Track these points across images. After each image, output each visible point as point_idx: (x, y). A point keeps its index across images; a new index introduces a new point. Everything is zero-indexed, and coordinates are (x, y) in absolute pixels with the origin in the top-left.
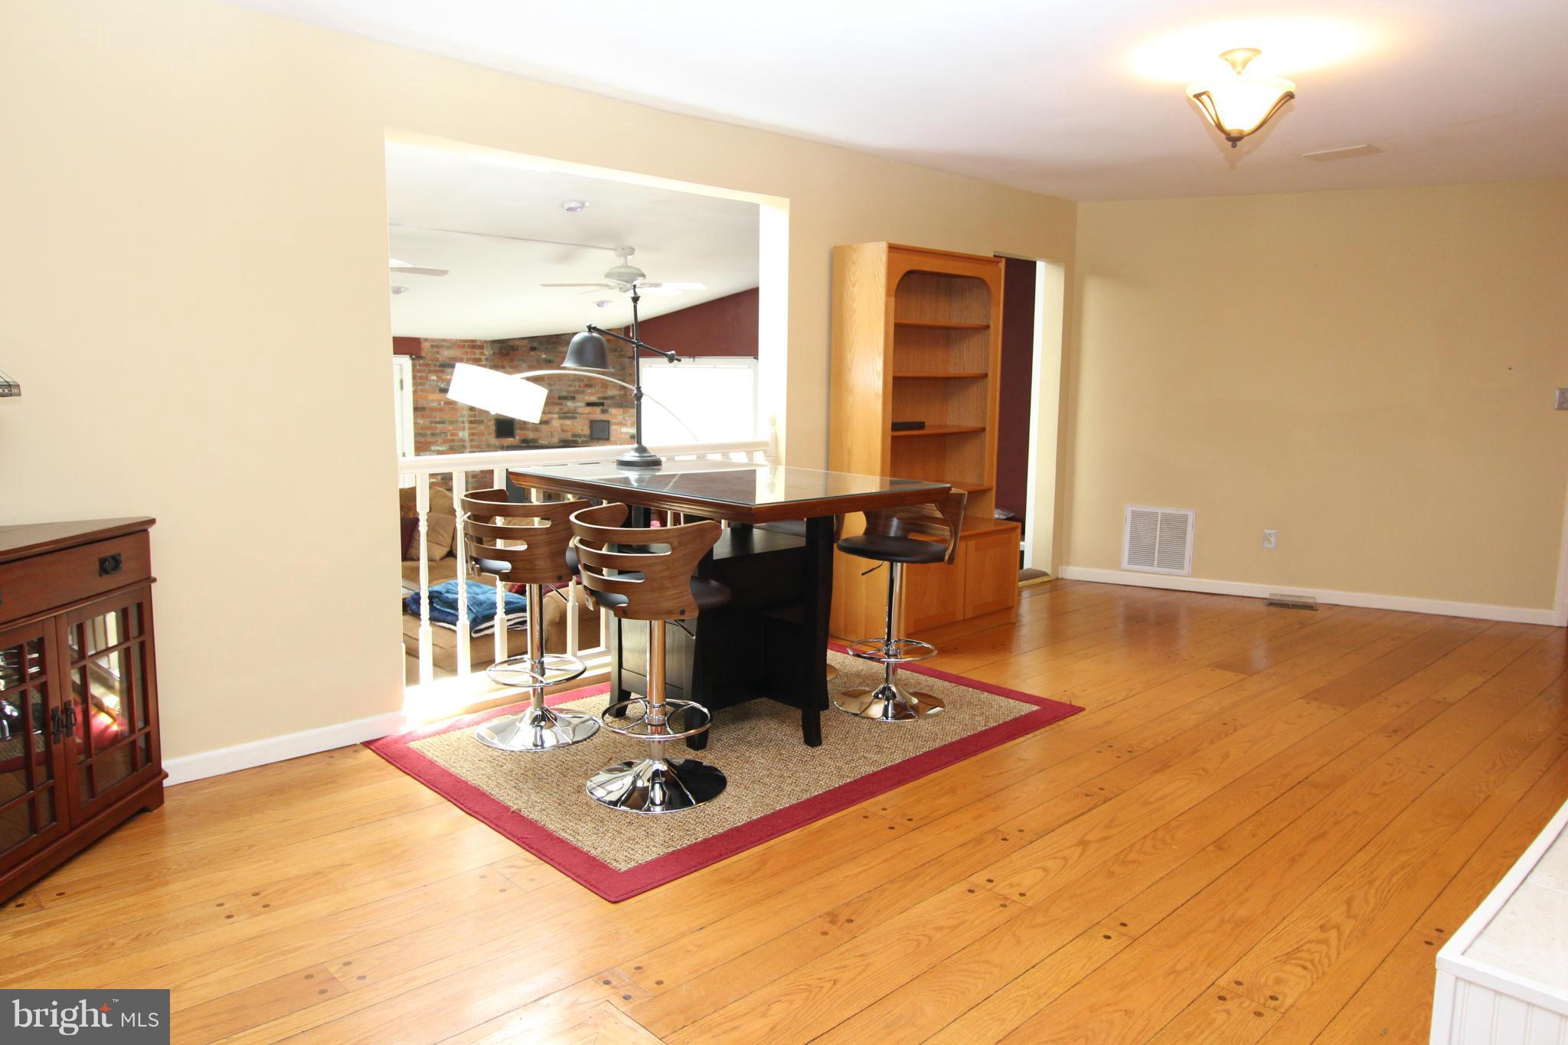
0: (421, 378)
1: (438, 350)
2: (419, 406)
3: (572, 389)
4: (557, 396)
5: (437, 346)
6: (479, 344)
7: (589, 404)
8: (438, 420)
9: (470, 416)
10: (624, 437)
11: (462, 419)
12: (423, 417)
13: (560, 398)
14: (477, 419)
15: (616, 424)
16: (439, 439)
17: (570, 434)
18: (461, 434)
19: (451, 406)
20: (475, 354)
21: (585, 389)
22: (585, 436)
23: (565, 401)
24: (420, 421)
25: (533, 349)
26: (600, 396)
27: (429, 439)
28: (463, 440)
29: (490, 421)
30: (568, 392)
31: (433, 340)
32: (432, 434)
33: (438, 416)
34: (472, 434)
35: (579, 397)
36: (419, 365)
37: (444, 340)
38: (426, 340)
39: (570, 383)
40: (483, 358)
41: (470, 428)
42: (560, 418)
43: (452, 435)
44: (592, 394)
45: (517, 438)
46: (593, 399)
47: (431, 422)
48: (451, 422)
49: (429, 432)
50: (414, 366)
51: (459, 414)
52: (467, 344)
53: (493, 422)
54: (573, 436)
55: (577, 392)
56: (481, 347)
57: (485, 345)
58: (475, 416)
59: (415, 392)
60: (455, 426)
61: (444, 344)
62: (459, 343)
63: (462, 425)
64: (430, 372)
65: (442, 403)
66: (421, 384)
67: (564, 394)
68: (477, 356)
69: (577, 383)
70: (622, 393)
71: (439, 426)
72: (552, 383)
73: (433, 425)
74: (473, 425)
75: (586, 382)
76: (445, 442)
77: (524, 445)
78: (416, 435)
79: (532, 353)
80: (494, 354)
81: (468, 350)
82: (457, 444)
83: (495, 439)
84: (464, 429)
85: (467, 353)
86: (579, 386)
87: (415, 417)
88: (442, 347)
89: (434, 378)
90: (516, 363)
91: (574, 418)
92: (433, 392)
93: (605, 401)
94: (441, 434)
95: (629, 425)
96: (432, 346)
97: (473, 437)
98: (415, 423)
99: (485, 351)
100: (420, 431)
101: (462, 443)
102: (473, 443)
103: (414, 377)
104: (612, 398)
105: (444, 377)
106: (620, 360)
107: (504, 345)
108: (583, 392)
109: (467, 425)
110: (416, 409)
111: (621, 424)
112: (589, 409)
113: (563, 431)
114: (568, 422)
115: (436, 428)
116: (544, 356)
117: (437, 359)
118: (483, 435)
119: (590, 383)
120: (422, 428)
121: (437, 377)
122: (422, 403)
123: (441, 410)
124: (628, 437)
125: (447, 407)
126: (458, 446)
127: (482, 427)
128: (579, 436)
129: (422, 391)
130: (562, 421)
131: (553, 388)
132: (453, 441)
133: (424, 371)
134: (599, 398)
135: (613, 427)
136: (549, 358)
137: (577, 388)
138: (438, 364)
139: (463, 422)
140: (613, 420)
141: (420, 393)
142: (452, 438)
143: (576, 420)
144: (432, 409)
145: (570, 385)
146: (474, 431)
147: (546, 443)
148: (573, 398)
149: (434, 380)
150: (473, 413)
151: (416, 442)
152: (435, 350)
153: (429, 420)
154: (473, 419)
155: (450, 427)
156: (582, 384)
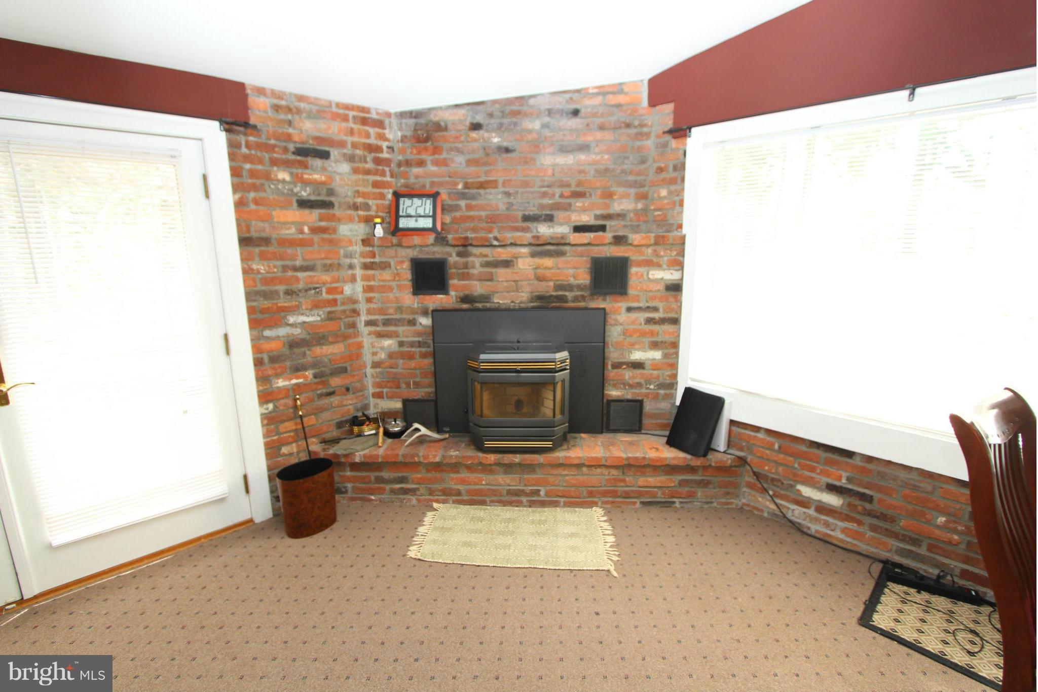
0: (253, 174)
1: (290, 117)
2: (254, 234)
3: (547, 201)
4: (520, 214)
5: (289, 110)
6: (374, 116)
7: (578, 229)
8: (298, 263)
9: (363, 255)
10: (654, 287)
11: (348, 261)
12: (263, 257)
13: (526, 218)
14: (377, 260)
15: (640, 264)
16: (305, 302)
17: (552, 284)
18: (348, 289)
19: (326, 236)
20: (368, 136)
21: (572, 201)
22: (579, 287)
23: (535, 224)
24: (259, 266)
25: (476, 127)
26: (598, 212)
27: (283, 302)
28: (353, 301)
29: (402, 262)
30: (542, 207)
31: (279, 95)
32: (289, 293)
33: (300, 256)
34: (368, 289)
35: (559, 215)
36: (248, 146)
37: (301, 98)
38: (261, 91)
39: (544, 189)
40: (385, 145)
41: (365, 278)
42: (533, 255)
43: (330, 291)
44: (584, 210)
45: (453, 293)
46: (586, 219)
47: (285, 268)
48: (328, 268)
49: (281, 288)
50: (233, 146)
51: (342, 251)
52: (351, 114)
53: (407, 265)
54: (558, 287)
55: (557, 207)
56: (379, 124)
57: (387, 121)
58: (373, 255)
59: (240, 205)
60: (335, 274)
61: (302, 105)
62: (334, 109)
63: (350, 272)
64: (274, 162)
65: (306, 229)
66: (254, 188)
67: (533, 210)
68: (372, 141)
69: (558, 191)
70: (640, 206)
71: (301, 275)
72: (511, 190)
73: (290, 273)
74: (370, 272)
75: (573, 188)
76: (316, 306)
77: (465, 306)
78: (250, 296)
79: (474, 135)
80: (404, 139)
81: (356, 127)
82: (340, 308)
83: (411, 296)
84: (353, 279)
85: (351, 132)
86: (562, 196)
87: (245, 259)
88: (299, 111)
89: (283, 175)
90: (444, 155)
91: (561, 254)
92: (285, 206)
93: (608, 223)
94: (306, 290)
95: (665, 266)
96: (277, 108)
97: (372, 295)
98: (246, 272)
99: (387, 131)
100: (260, 287)
101: (349, 307)
102: (372, 306)
103: (235, 172)
104: (621, 216)
105: (306, 176)
106: (638, 143)
107: (422, 121)
108: (568, 208)
109: (359, 272)
110: (245, 241)
111: (650, 264)
112: (588, 237)
113: (540, 279)
114: (548, 262)
115: (297, 280)
116: (496, 140)
117: (289, 138)
118: (390, 289)
119: (579, 189)
120: (266, 281)
121: (291, 174)
122: (258, 228)
123: (302, 243)
124: (661, 287)
125: (316, 238)
126: (344, 311)
127: (386, 275)
128: (570, 288)
129: (256, 202)
130: (538, 261)
131: (512, 200)
132: (334, 302)
133: (261, 161)
134: (597, 217)
135: (633, 270)
136: (505, 144)
137: (557, 199)
138: (291, 147)
139: (351, 267)
140: (633, 256)
141: (253, 207)
142: (330, 297)
143: (563, 259)
144: (283, 242)
145: (544, 195)
146: (372, 283)
147: (507, 301)
148: (550, 219)
149: (284, 181)
150: (368, 249)
151: (251, 310)
152: (282, 116)
153: (279, 263)
154: (368, 260)
155: (326, 277)
156: (566, 191)
